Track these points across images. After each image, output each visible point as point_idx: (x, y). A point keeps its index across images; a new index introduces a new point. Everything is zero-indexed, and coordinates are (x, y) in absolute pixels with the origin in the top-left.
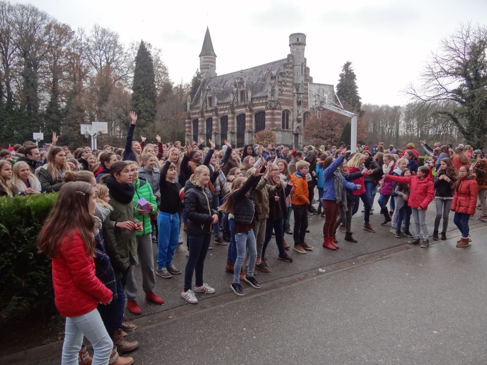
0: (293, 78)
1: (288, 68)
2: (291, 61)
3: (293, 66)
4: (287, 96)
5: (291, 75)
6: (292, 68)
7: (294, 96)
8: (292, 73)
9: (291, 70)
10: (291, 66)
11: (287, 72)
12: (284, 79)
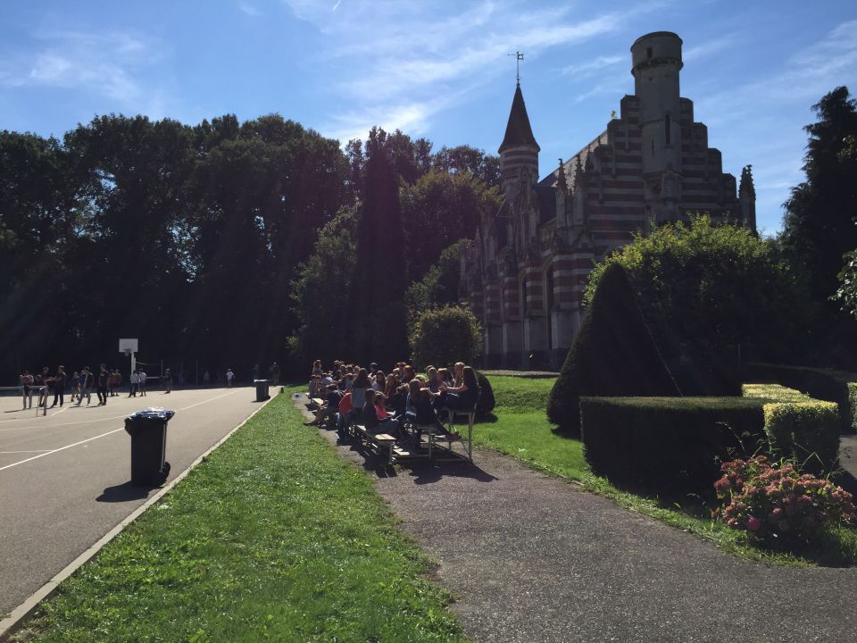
0: (638, 159)
1: (622, 135)
2: (633, 114)
3: (641, 127)
4: (619, 211)
5: (635, 153)
6: (638, 134)
7: (649, 208)
8: (637, 147)
9: (635, 140)
10: (633, 127)
11: (620, 146)
12: (610, 165)
